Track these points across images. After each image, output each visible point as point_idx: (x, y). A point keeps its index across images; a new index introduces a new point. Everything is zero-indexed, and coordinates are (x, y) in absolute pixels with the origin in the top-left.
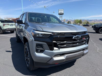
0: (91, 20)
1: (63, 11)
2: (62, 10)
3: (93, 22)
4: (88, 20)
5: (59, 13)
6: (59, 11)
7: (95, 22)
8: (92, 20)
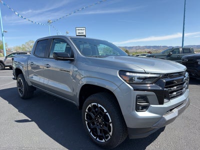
0: (130, 48)
1: (84, 31)
2: (83, 29)
3: (134, 50)
4: (126, 47)
5: (77, 34)
6: (78, 31)
7: (138, 51)
8: (133, 47)
